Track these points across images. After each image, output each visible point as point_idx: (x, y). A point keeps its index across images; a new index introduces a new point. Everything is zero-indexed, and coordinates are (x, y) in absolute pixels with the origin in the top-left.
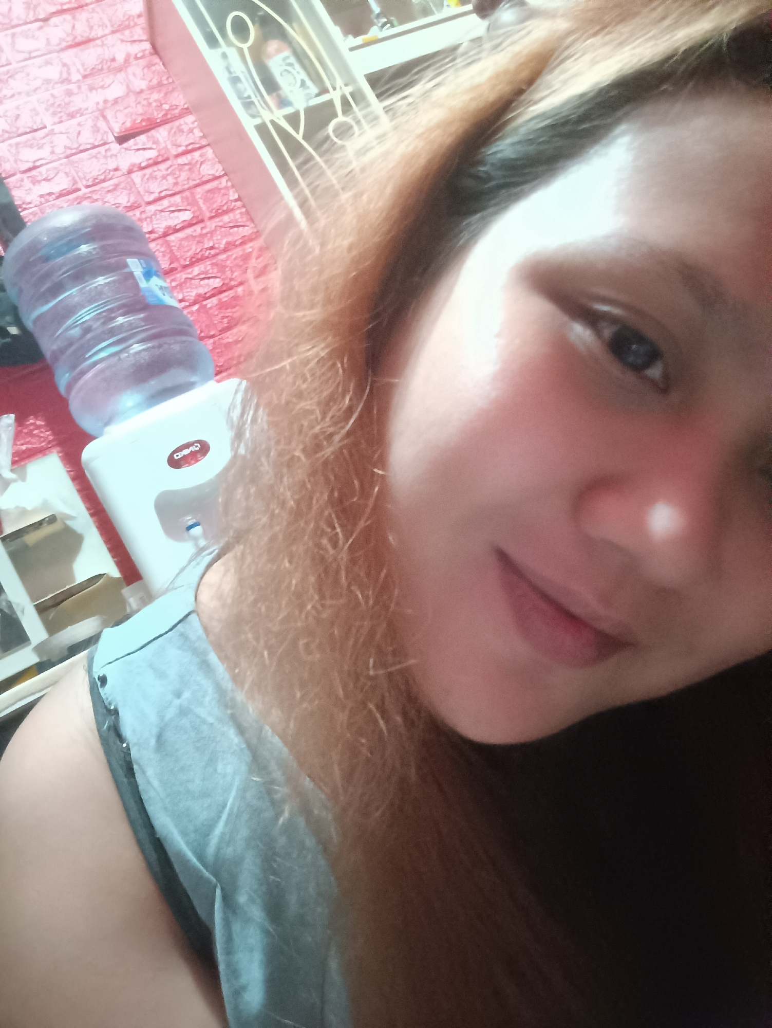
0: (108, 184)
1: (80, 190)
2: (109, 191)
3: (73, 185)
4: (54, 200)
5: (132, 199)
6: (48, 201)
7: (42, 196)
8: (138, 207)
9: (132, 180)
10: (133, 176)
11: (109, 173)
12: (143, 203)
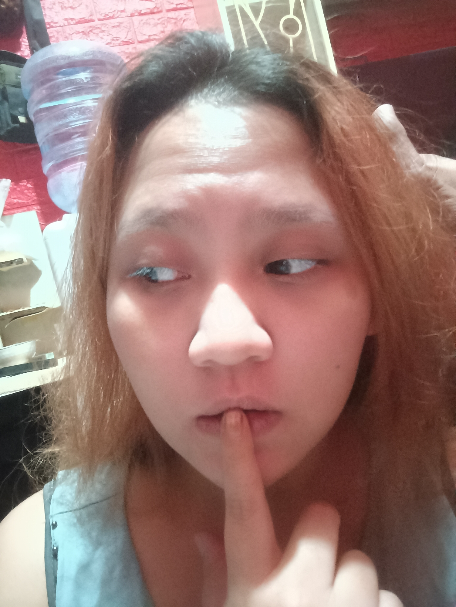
0: (114, 22)
1: (93, 21)
2: (114, 27)
3: (90, 16)
4: (75, 24)
5: (129, 37)
6: (69, 24)
7: (66, 19)
8: (131, 43)
9: (133, 22)
10: (134, 18)
11: (117, 13)
12: (136, 41)
